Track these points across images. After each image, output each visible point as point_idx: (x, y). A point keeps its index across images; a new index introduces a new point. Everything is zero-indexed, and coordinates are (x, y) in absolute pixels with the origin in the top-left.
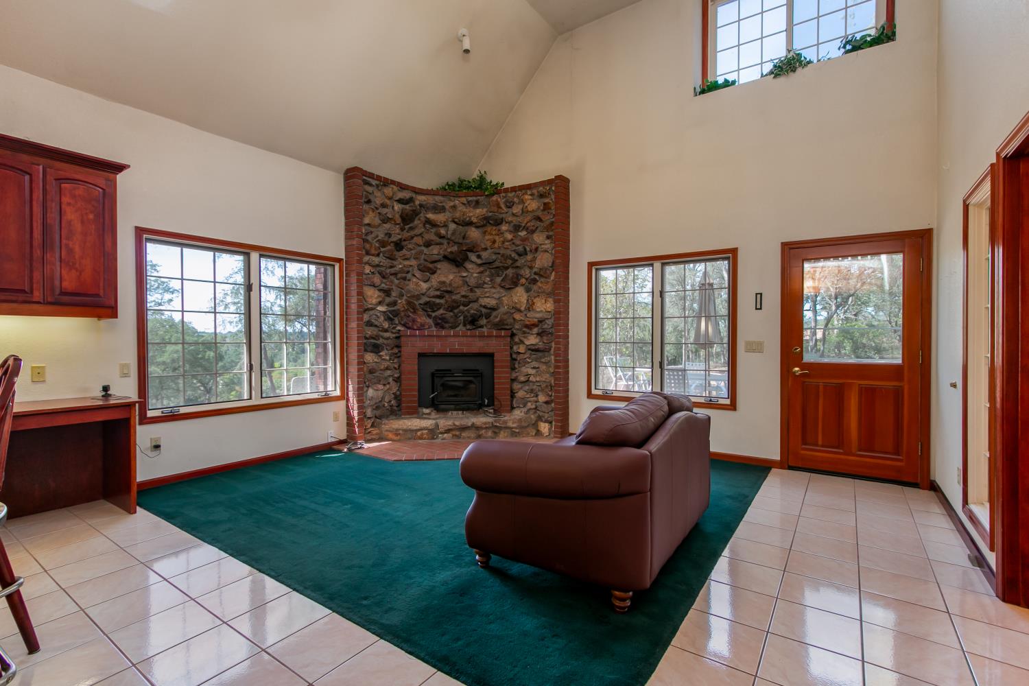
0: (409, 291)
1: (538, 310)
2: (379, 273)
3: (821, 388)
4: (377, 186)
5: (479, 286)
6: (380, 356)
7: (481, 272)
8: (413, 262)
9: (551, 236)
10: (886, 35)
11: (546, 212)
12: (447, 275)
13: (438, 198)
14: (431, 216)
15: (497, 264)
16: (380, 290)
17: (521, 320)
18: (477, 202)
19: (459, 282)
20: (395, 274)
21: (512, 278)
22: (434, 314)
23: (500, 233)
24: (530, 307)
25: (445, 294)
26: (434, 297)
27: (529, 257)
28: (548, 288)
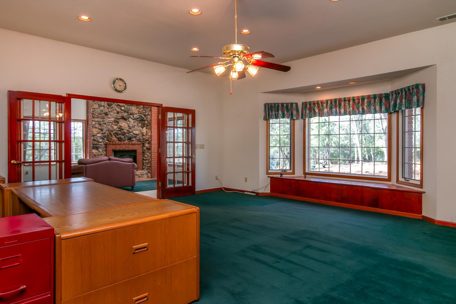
0: (110, 129)
2: (98, 124)
5: (133, 127)
6: (99, 151)
7: (134, 122)
8: (112, 119)
9: (151, 110)
12: (122, 123)
15: (139, 119)
16: (99, 129)
17: (145, 138)
19: (126, 125)
20: (105, 124)
21: (143, 124)
22: (118, 137)
23: (140, 109)
24: (146, 134)
25: (121, 130)
26: (118, 131)
27: (147, 117)
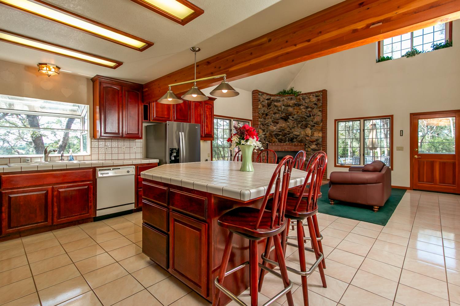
0: (270, 130)
1: (315, 136)
2: (262, 124)
3: (425, 163)
4: (261, 95)
5: (293, 128)
7: (294, 123)
8: (270, 120)
9: (321, 110)
10: (449, 44)
11: (319, 102)
12: (282, 124)
13: (278, 97)
14: (276, 104)
15: (299, 120)
16: (262, 130)
17: (309, 140)
18: (291, 98)
19: (286, 126)
20: (266, 124)
21: (305, 125)
22: (278, 138)
23: (300, 109)
24: (312, 135)
25: (282, 131)
26: (278, 132)
27: (312, 117)
28: (320, 128)
